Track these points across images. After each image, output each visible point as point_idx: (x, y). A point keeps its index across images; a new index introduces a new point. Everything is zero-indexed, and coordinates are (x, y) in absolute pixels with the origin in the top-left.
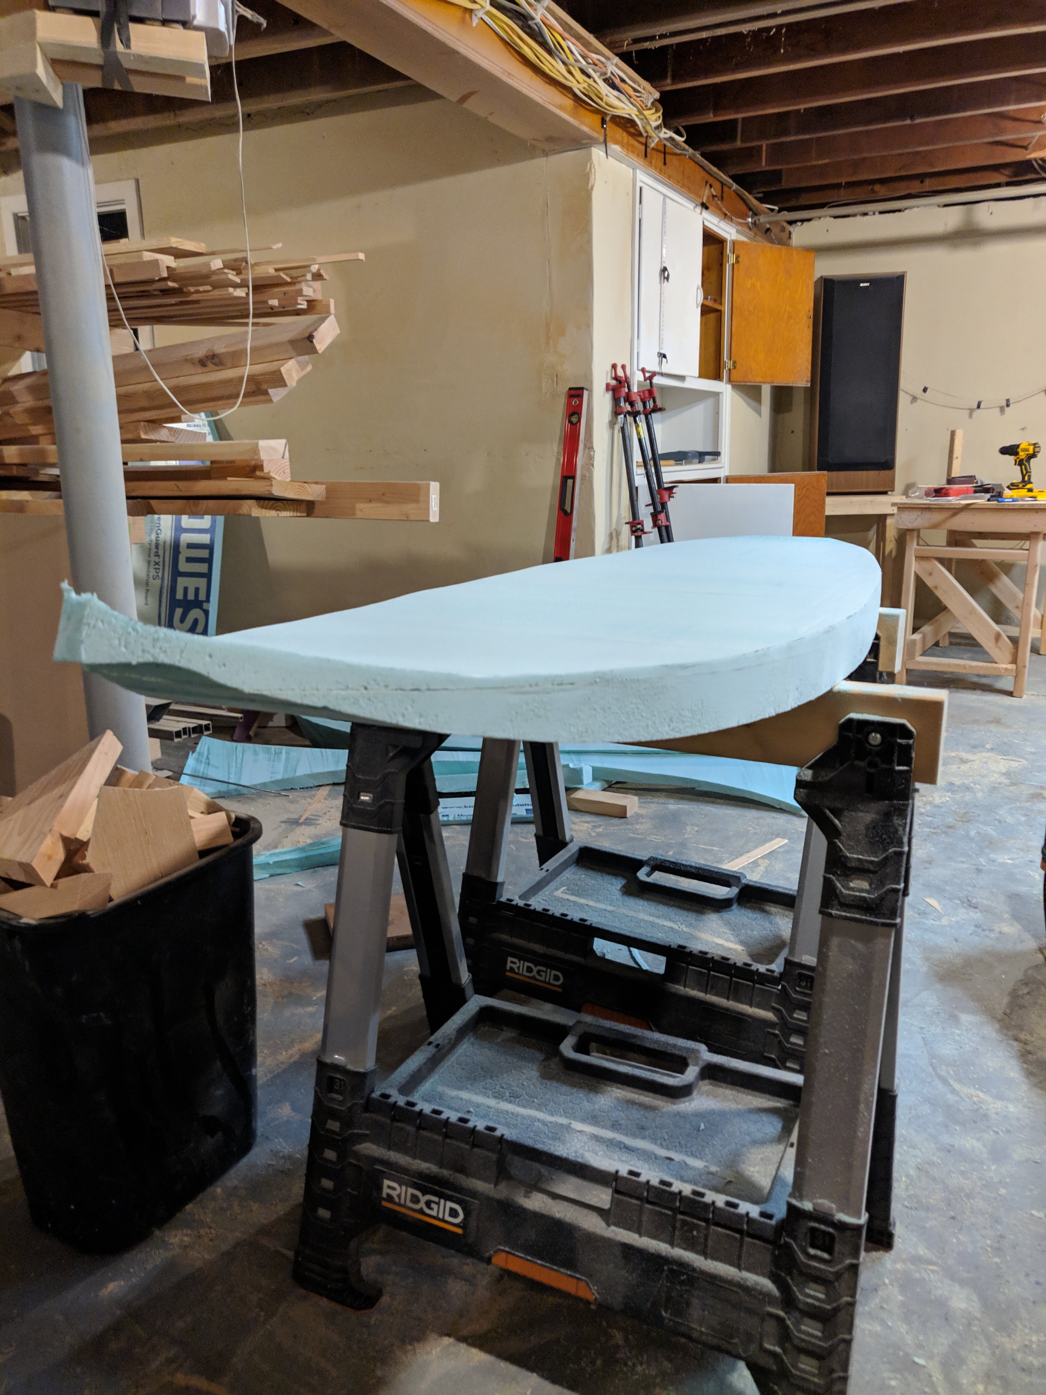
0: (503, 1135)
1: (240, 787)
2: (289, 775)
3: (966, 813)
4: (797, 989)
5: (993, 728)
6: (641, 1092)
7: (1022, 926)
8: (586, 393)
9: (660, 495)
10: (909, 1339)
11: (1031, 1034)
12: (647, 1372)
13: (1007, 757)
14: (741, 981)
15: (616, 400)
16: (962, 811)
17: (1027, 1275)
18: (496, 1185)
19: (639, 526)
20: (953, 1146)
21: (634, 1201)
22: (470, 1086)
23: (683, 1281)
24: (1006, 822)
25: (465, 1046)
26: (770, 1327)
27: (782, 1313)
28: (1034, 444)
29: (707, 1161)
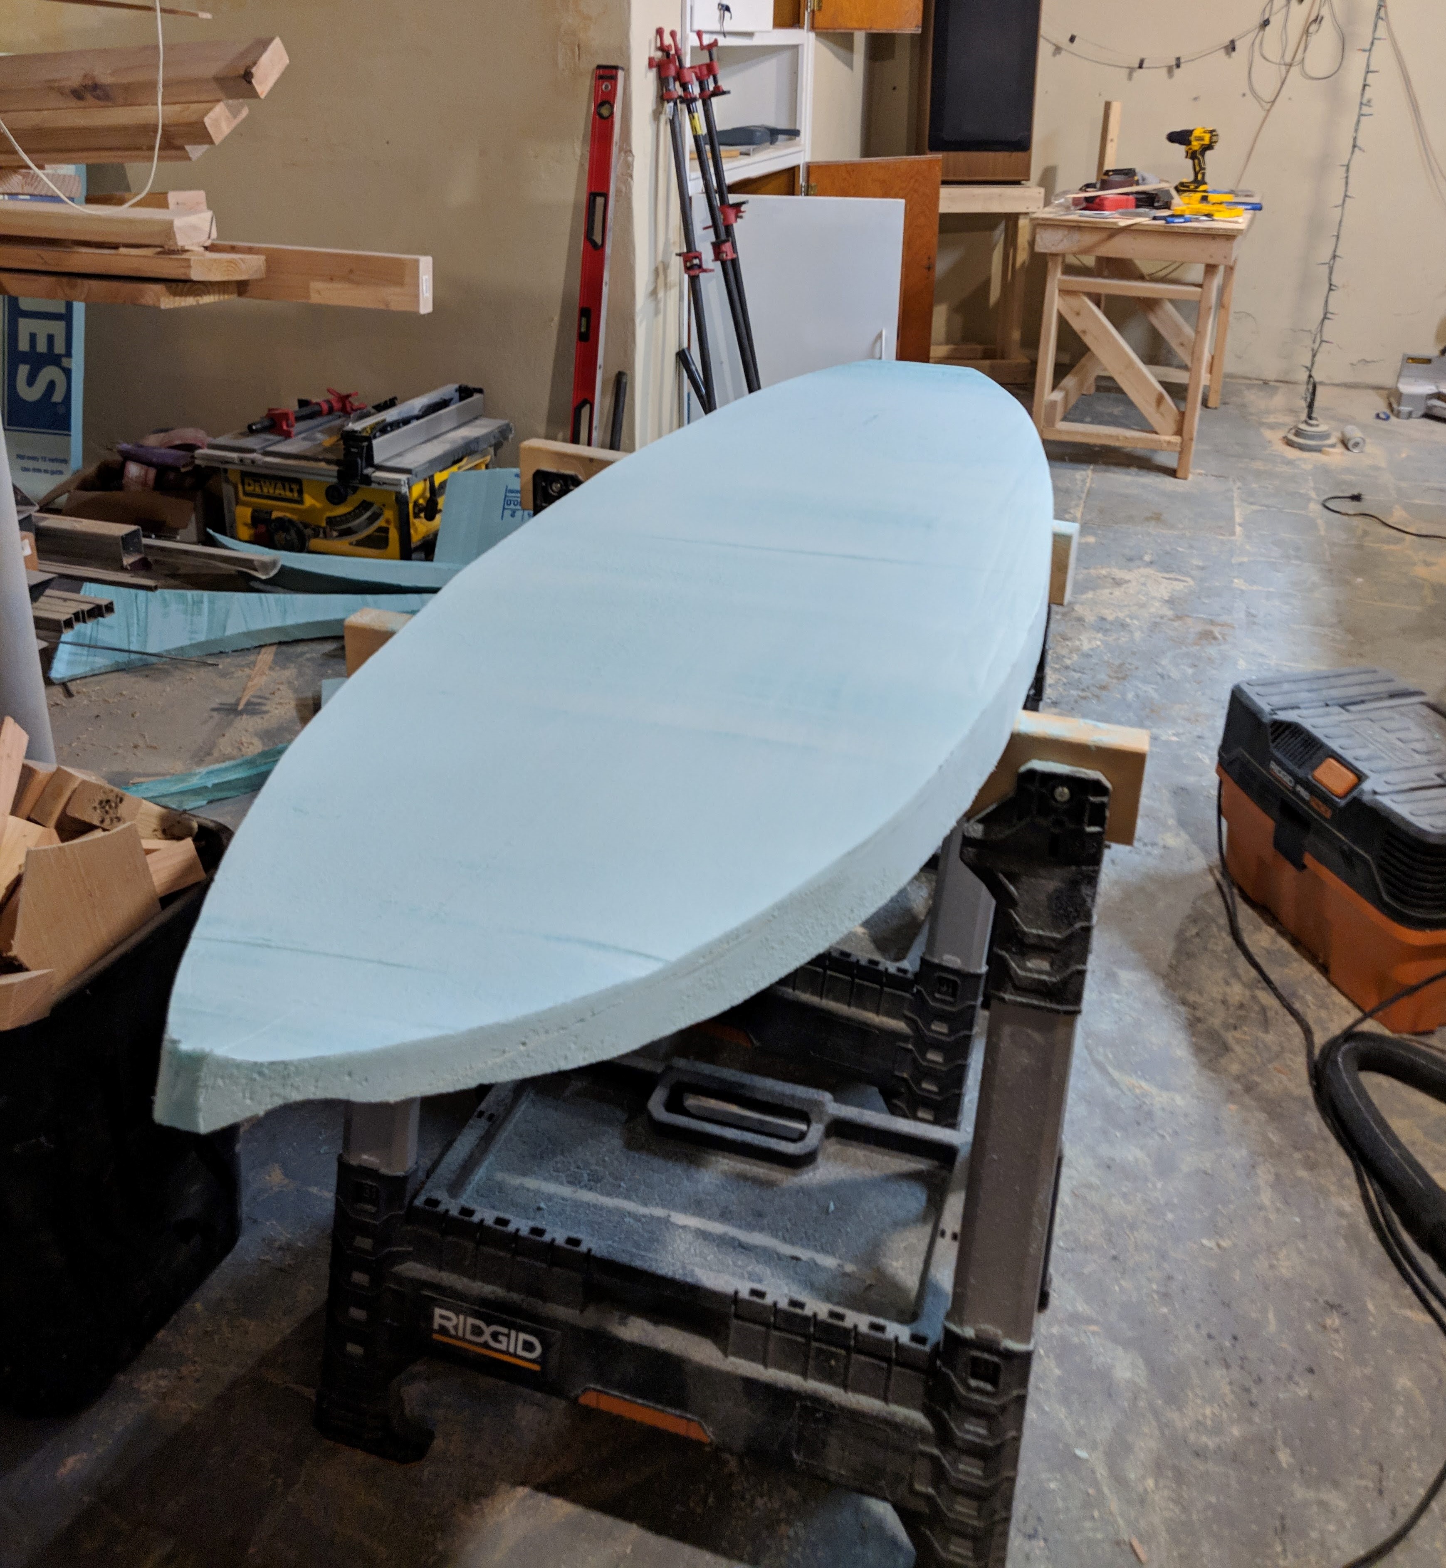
0: (590, 1250)
1: (146, 656)
2: (217, 635)
3: (1121, 665)
4: (937, 995)
5: (1153, 529)
6: (753, 1161)
7: (1190, 836)
8: (621, 74)
9: (724, 213)
10: (1068, 1425)
11: (1200, 993)
12: (769, 1505)
13: (1171, 576)
14: (866, 983)
15: (662, 81)
16: (1117, 662)
17: (1198, 1326)
18: (582, 1311)
19: (696, 261)
20: (1113, 1160)
21: (758, 1327)
22: (536, 1169)
23: (819, 1419)
24: (1169, 677)
25: (523, 1107)
26: (923, 1467)
27: (936, 1452)
28: (1211, 132)
29: (840, 1258)
